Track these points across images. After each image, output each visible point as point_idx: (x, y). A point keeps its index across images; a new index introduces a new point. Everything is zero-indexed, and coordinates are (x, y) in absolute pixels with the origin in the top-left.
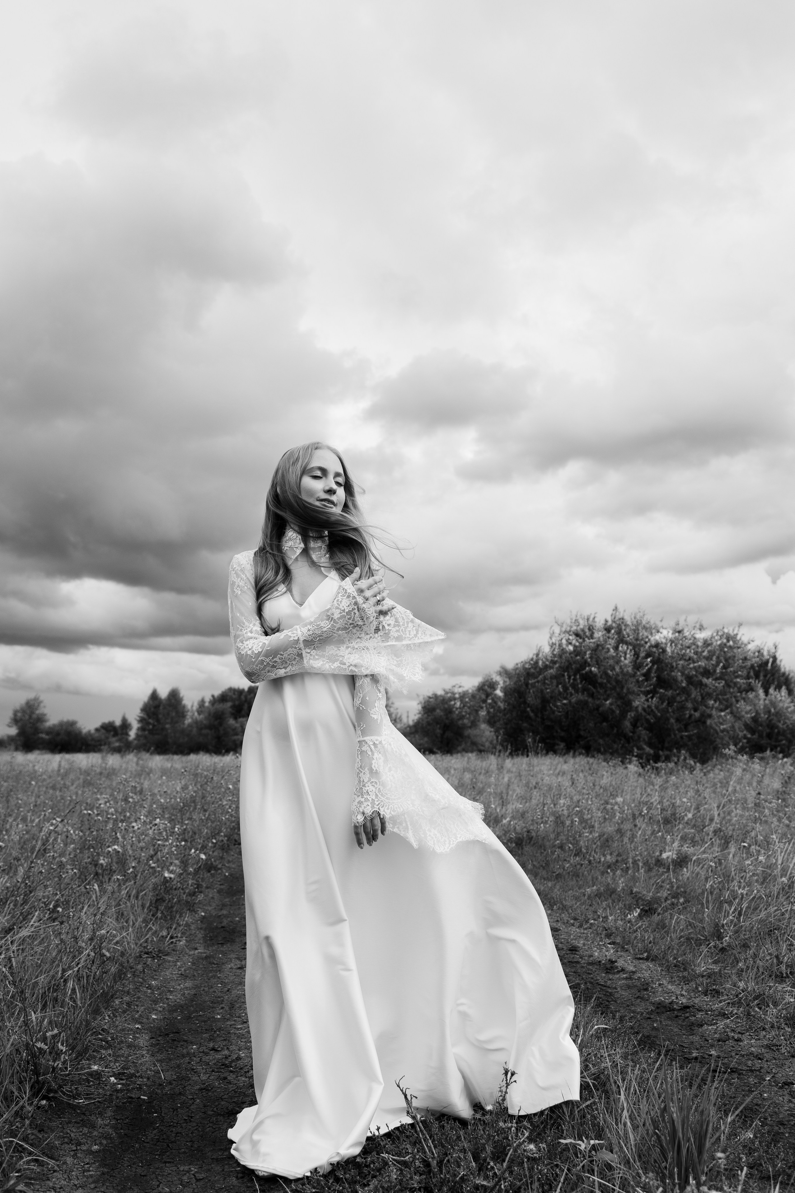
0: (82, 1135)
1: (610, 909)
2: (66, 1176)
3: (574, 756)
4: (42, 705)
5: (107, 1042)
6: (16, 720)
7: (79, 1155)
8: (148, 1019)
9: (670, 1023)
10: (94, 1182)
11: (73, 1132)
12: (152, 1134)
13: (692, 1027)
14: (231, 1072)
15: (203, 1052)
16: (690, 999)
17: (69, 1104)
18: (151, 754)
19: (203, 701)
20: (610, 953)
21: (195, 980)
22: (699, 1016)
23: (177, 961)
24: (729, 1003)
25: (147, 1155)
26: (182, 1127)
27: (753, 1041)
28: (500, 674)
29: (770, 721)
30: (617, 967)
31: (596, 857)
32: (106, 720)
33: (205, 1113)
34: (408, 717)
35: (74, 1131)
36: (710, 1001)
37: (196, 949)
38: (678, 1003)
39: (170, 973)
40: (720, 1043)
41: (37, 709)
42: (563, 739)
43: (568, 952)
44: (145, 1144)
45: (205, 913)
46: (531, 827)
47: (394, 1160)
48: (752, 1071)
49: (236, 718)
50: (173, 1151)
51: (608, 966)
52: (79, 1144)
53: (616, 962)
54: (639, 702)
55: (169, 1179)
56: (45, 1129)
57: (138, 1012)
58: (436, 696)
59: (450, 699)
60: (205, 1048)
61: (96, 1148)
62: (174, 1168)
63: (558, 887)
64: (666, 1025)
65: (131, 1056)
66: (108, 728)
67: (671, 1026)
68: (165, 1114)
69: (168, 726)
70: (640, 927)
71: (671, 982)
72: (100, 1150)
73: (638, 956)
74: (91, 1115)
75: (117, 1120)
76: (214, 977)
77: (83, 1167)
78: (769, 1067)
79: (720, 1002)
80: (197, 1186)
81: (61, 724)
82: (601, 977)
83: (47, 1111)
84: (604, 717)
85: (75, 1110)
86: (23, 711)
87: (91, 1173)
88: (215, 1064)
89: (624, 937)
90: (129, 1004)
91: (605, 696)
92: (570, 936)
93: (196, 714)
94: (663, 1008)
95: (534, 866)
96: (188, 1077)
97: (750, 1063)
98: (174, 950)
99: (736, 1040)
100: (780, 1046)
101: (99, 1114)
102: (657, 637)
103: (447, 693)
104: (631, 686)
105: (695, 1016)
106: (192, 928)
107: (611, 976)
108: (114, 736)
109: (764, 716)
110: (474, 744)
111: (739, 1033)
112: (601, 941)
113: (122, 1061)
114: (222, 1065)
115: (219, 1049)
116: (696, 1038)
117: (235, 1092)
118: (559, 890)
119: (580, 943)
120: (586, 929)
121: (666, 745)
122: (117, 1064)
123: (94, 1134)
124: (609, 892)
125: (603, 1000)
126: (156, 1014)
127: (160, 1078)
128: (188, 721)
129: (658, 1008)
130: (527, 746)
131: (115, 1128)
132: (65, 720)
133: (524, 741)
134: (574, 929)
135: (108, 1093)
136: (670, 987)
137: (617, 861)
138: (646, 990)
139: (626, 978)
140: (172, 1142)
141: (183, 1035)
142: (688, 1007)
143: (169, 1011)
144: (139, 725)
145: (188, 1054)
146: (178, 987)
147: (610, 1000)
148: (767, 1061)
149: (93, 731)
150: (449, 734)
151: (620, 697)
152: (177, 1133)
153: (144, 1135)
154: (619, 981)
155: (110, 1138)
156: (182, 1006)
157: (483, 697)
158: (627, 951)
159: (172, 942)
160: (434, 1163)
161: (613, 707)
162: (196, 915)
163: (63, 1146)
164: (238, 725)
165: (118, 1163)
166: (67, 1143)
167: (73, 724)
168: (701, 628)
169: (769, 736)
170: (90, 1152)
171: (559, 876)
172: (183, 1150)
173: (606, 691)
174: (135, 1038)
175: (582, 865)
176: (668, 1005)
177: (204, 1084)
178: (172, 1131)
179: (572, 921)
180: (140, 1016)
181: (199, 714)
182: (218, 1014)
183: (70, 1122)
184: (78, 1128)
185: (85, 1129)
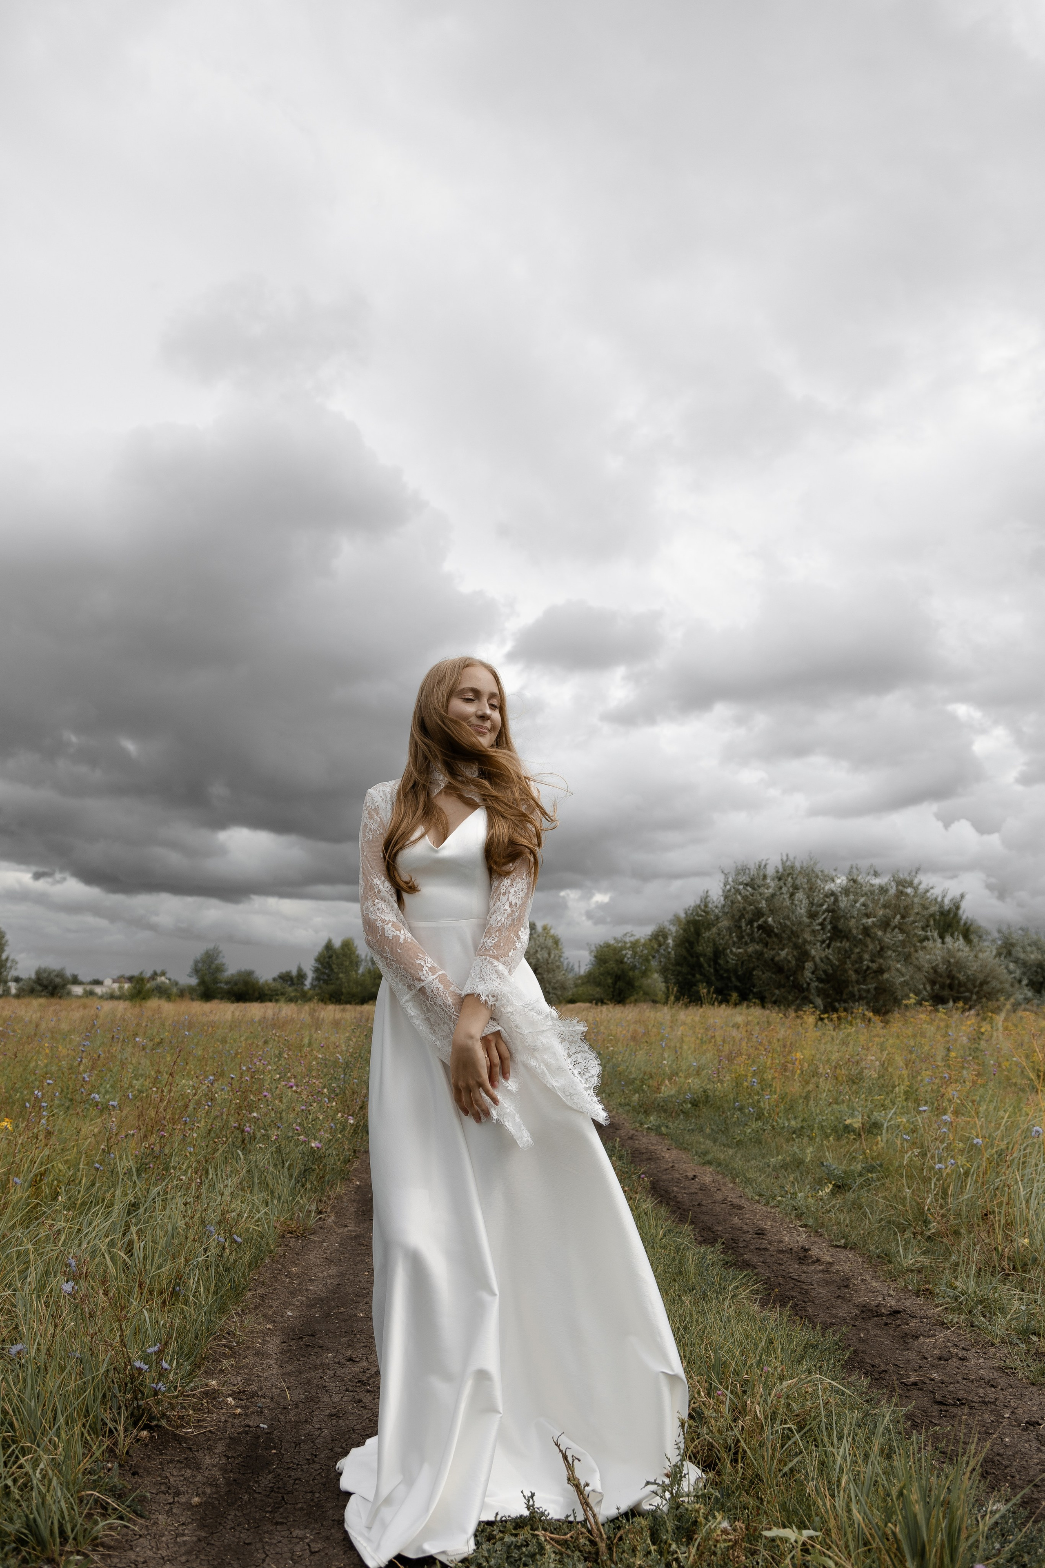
0: (182, 1481)
1: (798, 1183)
2: (153, 1544)
3: (748, 1007)
4: (221, 955)
5: (231, 1348)
6: (196, 971)
7: (174, 1510)
8: (282, 1316)
9: (878, 1332)
10: (188, 1553)
11: (173, 1475)
12: (266, 1480)
13: (906, 1339)
14: (368, 1391)
15: (339, 1363)
16: (899, 1301)
17: (175, 1435)
18: (325, 1003)
20: (802, 1238)
21: (341, 1265)
22: (913, 1325)
23: (324, 1241)
24: (946, 1308)
25: (256, 1512)
26: (302, 1470)
27: (981, 1361)
28: (672, 922)
29: (951, 971)
30: (811, 1257)
31: (780, 1121)
32: (284, 970)
33: (331, 1450)
34: (581, 965)
35: (175, 1474)
36: (924, 1305)
37: (346, 1226)
38: (886, 1305)
39: (314, 1257)
40: (942, 1362)
41: (216, 959)
42: (736, 989)
43: (755, 1236)
44: (256, 1495)
45: (361, 1182)
46: (708, 1087)
47: (552, 1539)
48: (984, 1403)
50: (289, 1506)
51: (801, 1255)
52: (178, 1494)
53: (810, 1250)
54: (816, 951)
55: (278, 1550)
56: (140, 1471)
57: (272, 1307)
58: (608, 946)
59: (622, 949)
60: (341, 1357)
61: (196, 1500)
62: (286, 1533)
63: (739, 1155)
64: (875, 1335)
65: (257, 1366)
66: (285, 978)
67: (880, 1337)
68: (285, 1450)
69: (341, 975)
70: (834, 1206)
71: (875, 1277)
72: (200, 1504)
73: (835, 1243)
74: (198, 1451)
75: (228, 1458)
76: (362, 1262)
77: (177, 1529)
78: (1005, 1399)
79: (936, 1306)
80: (311, 1561)
81: (240, 974)
82: (794, 1268)
83: (147, 1445)
84: (778, 968)
85: (180, 1444)
86: (203, 961)
87: (185, 1538)
88: (350, 1380)
89: (816, 1219)
90: (262, 1297)
91: (781, 946)
92: (755, 1215)
94: (869, 1312)
95: (712, 1129)
96: (317, 1397)
97: (981, 1391)
98: (321, 1228)
99: (961, 1359)
100: (1015, 1369)
101: (208, 1449)
102: (830, 886)
103: (617, 941)
104: (805, 936)
105: (908, 1324)
106: (345, 1200)
107: (805, 1268)
108: (290, 986)
109: (942, 968)
110: (646, 993)
111: (963, 1349)
112: (791, 1222)
113: (245, 1374)
114: (359, 1381)
115: (357, 1359)
116: (912, 1355)
117: (370, 1421)
118: (740, 1159)
119: (768, 1225)
120: (772, 1207)
121: (845, 997)
122: (239, 1379)
123: (198, 1479)
124: (796, 1164)
125: (798, 1300)
126: (292, 1310)
127: (286, 1398)
128: (361, 970)
129: (863, 1312)
130: (700, 997)
131: (224, 1470)
132: (243, 970)
133: (698, 992)
134: (759, 1207)
135: (223, 1419)
136: (874, 1284)
137: (802, 1127)
138: (847, 1286)
139: (823, 1271)
140: (288, 1493)
141: (319, 1338)
142: (898, 1312)
143: (308, 1306)
144: (314, 975)
145: (321, 1365)
146: (321, 1275)
147: (806, 1300)
148: (1002, 1389)
149: (270, 981)
150: (620, 984)
151: (796, 946)
152: (296, 1480)
153: (256, 1482)
154: (813, 1274)
155: (217, 1486)
156: (322, 1300)
157: (656, 946)
158: (821, 1235)
159: (320, 1218)
160: (602, 1546)
161: (789, 958)
162: (351, 1185)
163: (158, 1497)
165: (220, 1523)
166: (163, 1492)
167: (250, 973)
168: (876, 874)
169: (951, 987)
170: (189, 1506)
171: (739, 1143)
172: (300, 1505)
173: (781, 941)
174: (264, 1342)
175: (764, 1130)
176: (875, 1309)
177: (335, 1408)
178: (290, 1476)
179: (757, 1198)
180: (274, 1313)
182: (361, 1311)
183: (171, 1461)
184: (180, 1469)
185: (188, 1471)
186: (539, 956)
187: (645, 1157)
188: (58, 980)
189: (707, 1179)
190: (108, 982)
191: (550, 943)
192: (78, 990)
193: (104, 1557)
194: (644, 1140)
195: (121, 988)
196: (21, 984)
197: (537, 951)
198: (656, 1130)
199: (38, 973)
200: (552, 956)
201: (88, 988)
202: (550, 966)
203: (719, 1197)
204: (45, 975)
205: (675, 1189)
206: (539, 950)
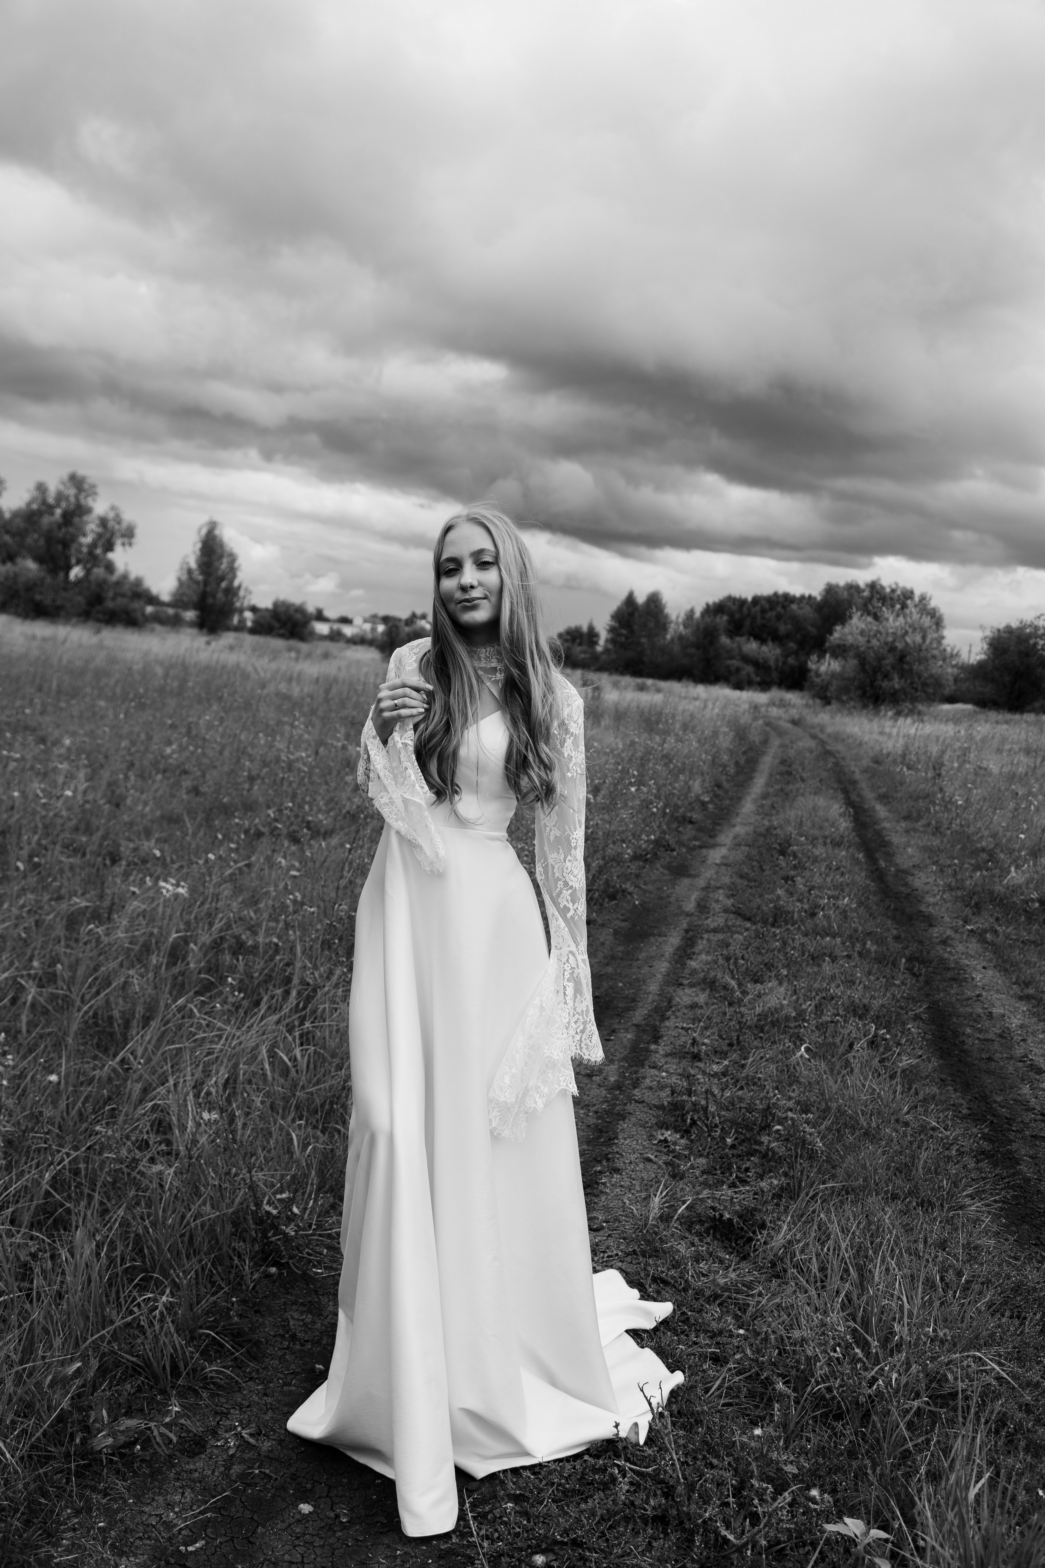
11: (293, 1318)
17: (303, 1275)
19: (692, 611)
34: (970, 652)
35: (296, 1317)
49: (731, 638)
59: (1030, 636)
66: (575, 634)
69: (644, 640)
74: (323, 1295)
93: (681, 627)
108: (580, 646)
128: (669, 637)
144: (609, 636)
150: (1022, 685)
164: (735, 646)
181: (685, 626)
183: (295, 1303)
184: (302, 1313)
185: (310, 1316)
186: (908, 639)
187: (949, 974)
188: (299, 616)
189: (1015, 1022)
190: (358, 621)
191: (927, 621)
192: (322, 628)
193: (212, 1396)
194: (960, 948)
195: (374, 630)
196: (259, 614)
197: (907, 633)
198: (980, 935)
199: (276, 604)
200: (928, 641)
201: (336, 626)
202: (922, 654)
203: (1019, 1052)
204: (282, 609)
205: (968, 1030)
206: (910, 631)
